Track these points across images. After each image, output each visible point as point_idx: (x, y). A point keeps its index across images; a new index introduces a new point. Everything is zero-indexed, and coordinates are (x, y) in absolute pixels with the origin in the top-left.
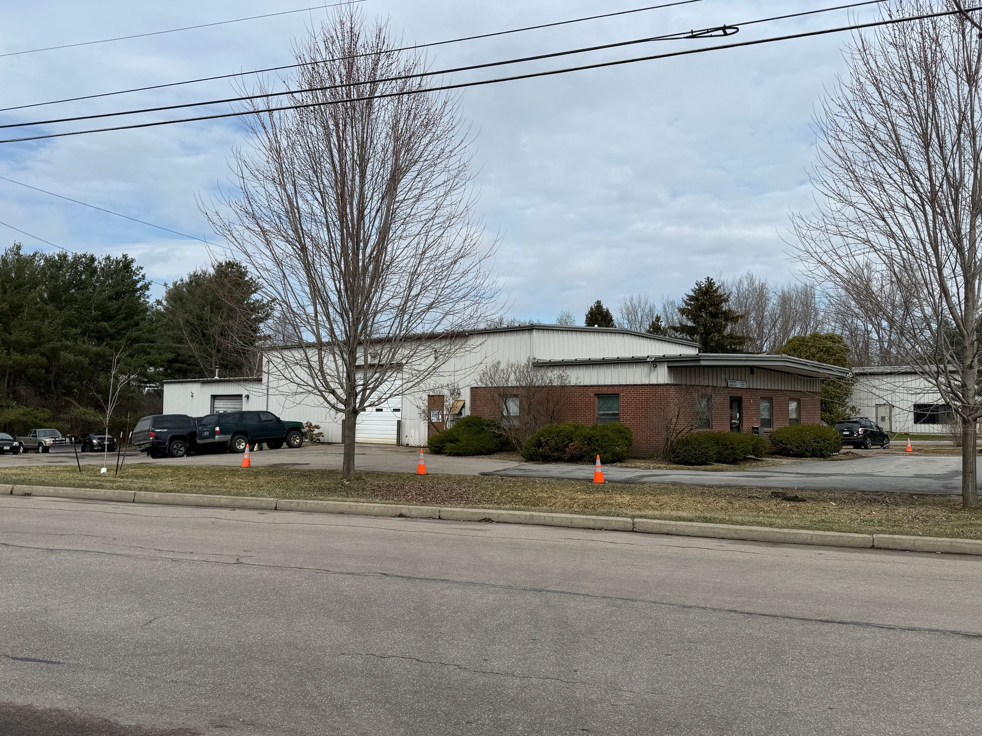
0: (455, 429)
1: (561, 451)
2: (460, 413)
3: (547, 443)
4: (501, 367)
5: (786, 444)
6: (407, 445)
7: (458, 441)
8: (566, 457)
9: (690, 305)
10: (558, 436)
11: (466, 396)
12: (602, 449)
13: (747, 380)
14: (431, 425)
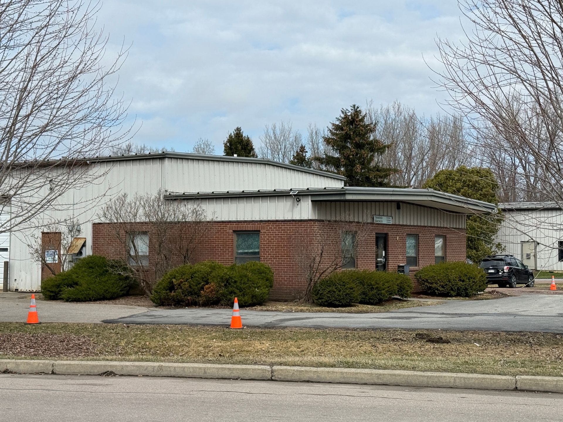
0: (73, 271)
1: (196, 293)
2: (80, 253)
3: (179, 285)
4: (128, 200)
5: (432, 283)
6: (17, 290)
7: (76, 284)
8: (201, 300)
9: (336, 134)
10: (192, 278)
11: (87, 233)
12: (240, 292)
13: (393, 215)
14: (45, 266)
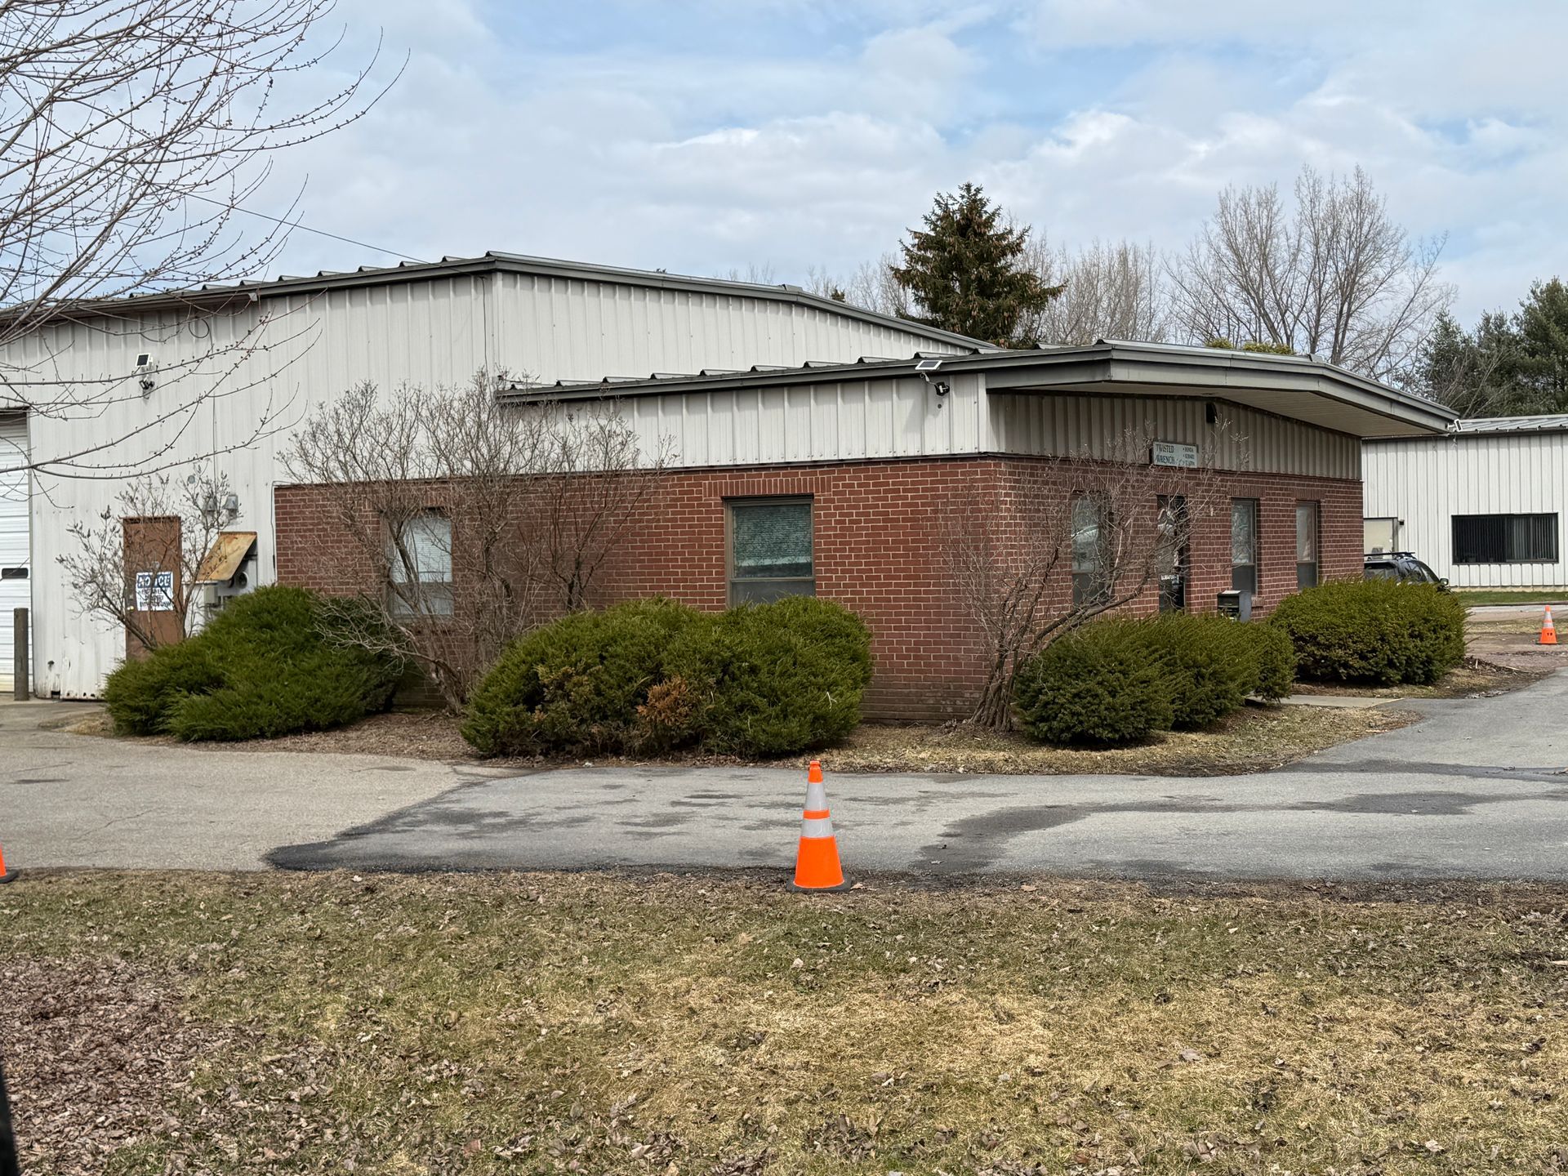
1: (618, 714)
2: (239, 578)
3: (560, 686)
4: (378, 406)
6: (56, 693)
7: (219, 684)
8: (637, 737)
10: (602, 658)
11: (258, 517)
12: (773, 704)
13: (1199, 442)
14: (130, 621)
